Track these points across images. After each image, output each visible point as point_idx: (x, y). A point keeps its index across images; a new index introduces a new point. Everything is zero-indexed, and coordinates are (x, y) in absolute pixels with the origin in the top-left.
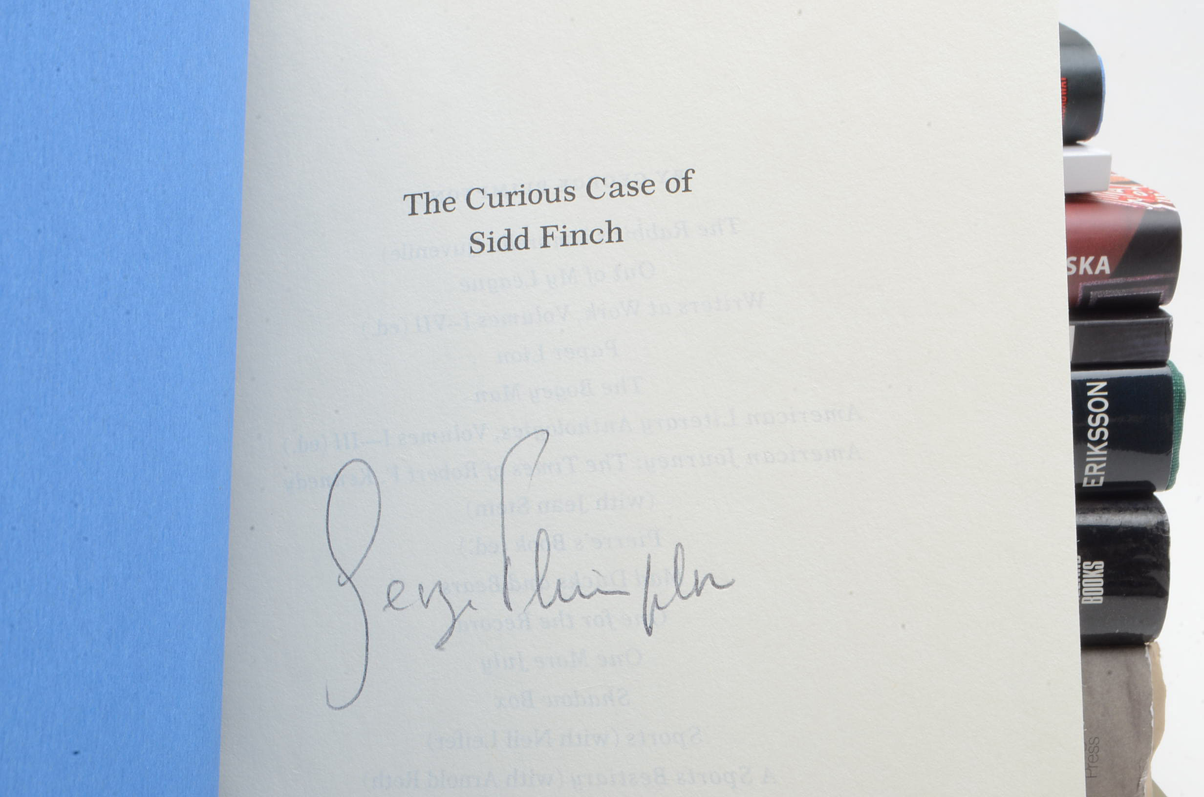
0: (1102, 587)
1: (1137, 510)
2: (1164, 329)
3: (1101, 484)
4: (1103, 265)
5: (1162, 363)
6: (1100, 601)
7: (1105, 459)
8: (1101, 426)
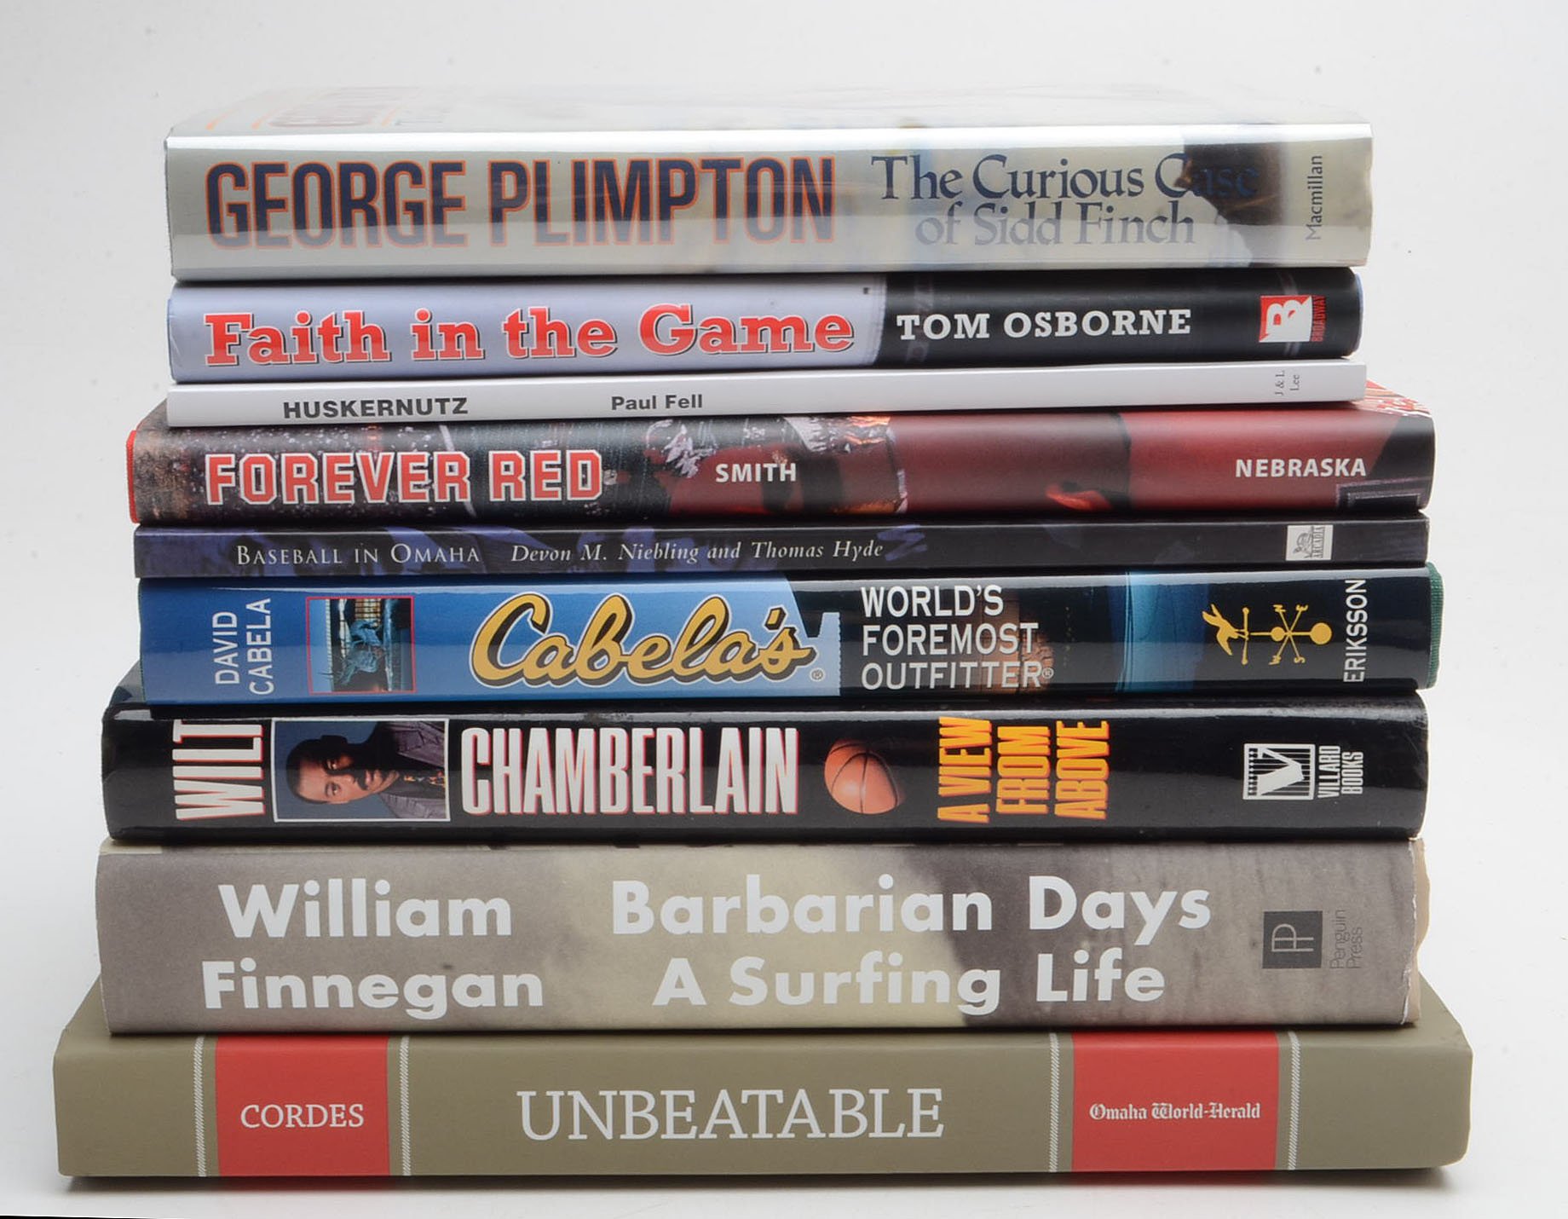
0: (1362, 777)
1: (1396, 705)
2: (1421, 531)
3: (1361, 679)
4: (1359, 467)
5: (1421, 564)
6: (1360, 791)
7: (1364, 654)
8: (1359, 622)
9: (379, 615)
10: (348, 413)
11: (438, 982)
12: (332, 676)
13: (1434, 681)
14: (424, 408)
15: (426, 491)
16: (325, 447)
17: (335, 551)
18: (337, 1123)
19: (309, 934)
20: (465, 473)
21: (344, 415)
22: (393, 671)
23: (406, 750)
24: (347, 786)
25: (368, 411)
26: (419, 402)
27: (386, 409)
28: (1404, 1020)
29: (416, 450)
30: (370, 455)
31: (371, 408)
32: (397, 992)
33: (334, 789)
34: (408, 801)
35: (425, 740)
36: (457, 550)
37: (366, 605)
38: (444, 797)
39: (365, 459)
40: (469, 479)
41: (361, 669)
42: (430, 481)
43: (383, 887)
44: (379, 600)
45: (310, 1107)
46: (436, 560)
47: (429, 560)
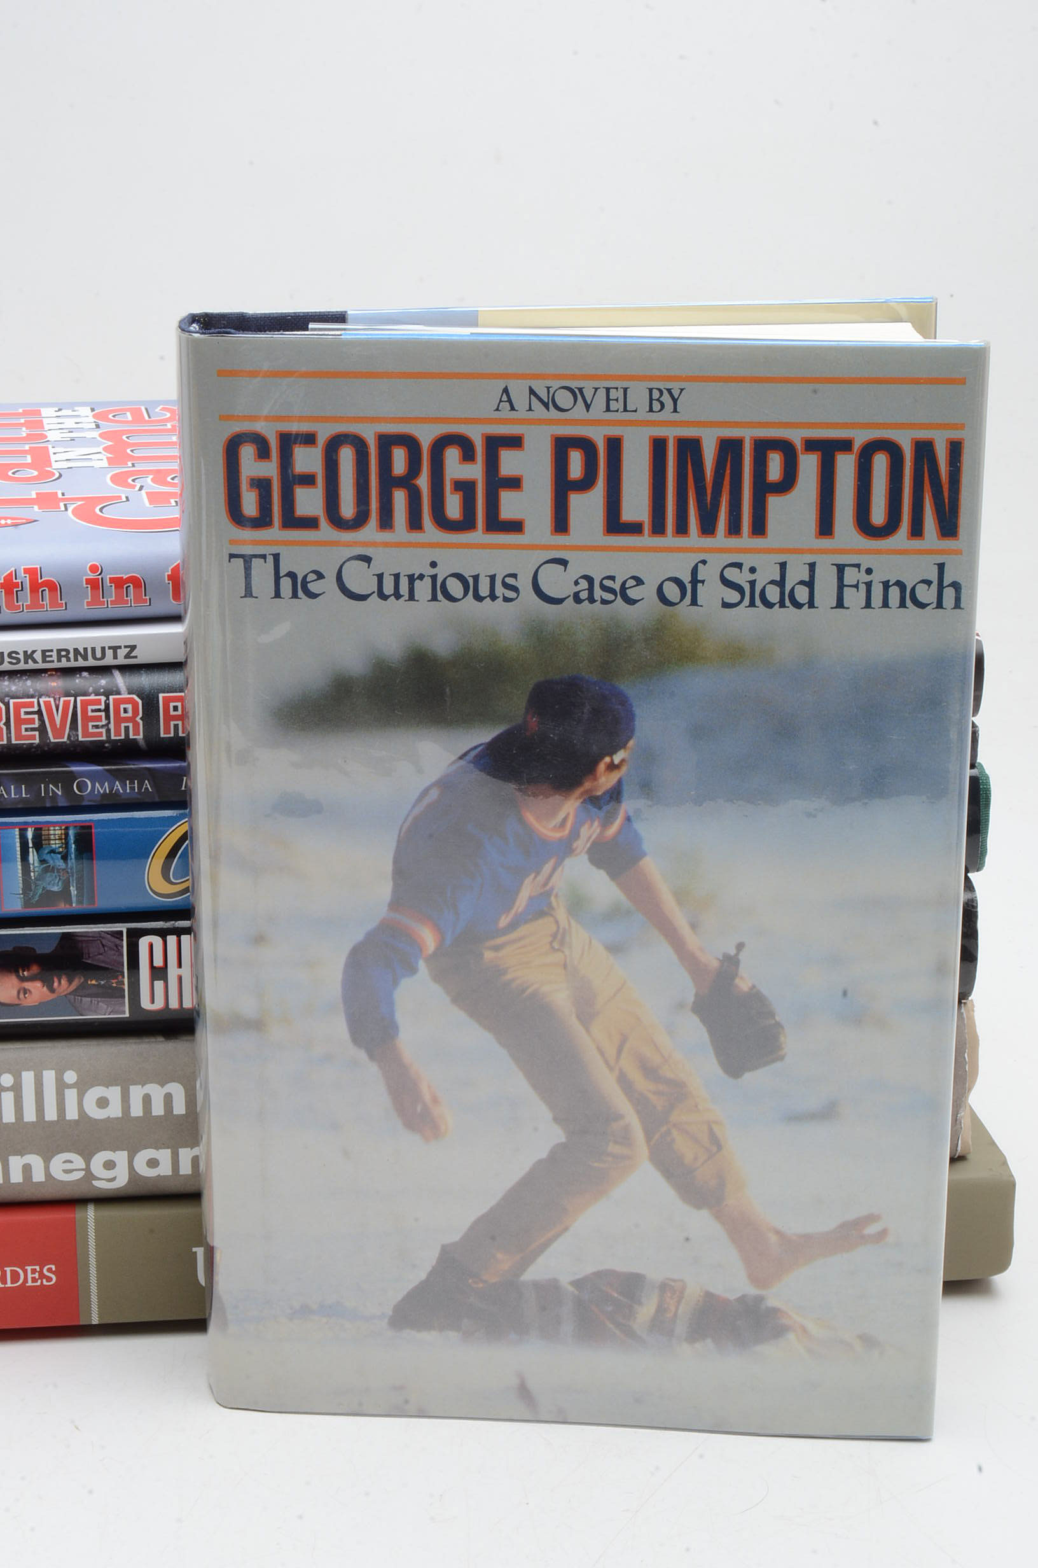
5: (974, 766)
9: (63, 841)
10: (30, 661)
11: (121, 1157)
12: (22, 896)
13: (984, 866)
14: (99, 654)
15: (104, 730)
16: (11, 694)
17: (23, 786)
18: (33, 1282)
19: (5, 1120)
20: (138, 714)
21: (26, 662)
22: (77, 889)
23: (89, 957)
24: (37, 991)
25: (48, 659)
26: (93, 650)
27: (63, 656)
28: (957, 1155)
29: (93, 695)
30: (52, 700)
31: (51, 656)
32: (84, 1167)
33: (25, 993)
34: (91, 1002)
35: (106, 949)
36: (132, 783)
37: (52, 832)
38: (124, 997)
39: (47, 704)
40: (141, 719)
41: (48, 889)
42: (107, 722)
43: (70, 1077)
44: (63, 827)
45: (8, 1269)
46: (114, 792)
47: (108, 792)
